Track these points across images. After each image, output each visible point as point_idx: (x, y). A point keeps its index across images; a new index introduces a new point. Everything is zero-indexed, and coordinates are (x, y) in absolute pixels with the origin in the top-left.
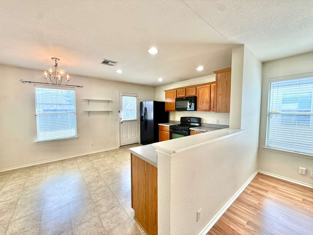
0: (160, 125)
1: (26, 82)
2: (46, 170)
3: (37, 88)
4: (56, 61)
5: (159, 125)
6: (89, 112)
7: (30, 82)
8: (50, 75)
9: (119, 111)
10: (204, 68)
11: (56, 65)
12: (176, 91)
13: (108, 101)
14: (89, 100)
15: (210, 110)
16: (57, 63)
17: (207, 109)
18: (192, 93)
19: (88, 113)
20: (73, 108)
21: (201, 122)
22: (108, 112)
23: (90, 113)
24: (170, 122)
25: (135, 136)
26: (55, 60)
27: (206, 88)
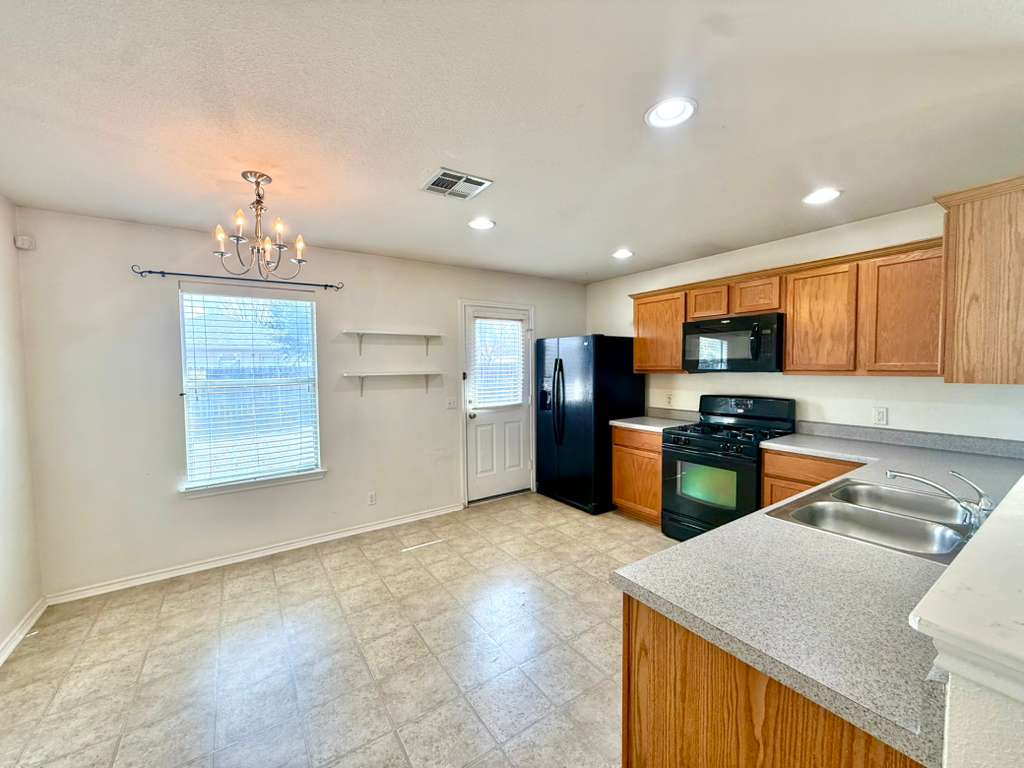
0: (616, 427)
1: (150, 272)
2: (219, 600)
3: (186, 296)
4: (258, 184)
5: (612, 426)
6: (362, 379)
7: (163, 274)
8: (238, 239)
9: (464, 374)
10: (841, 192)
11: (259, 202)
12: (686, 294)
13: (428, 339)
14: (361, 337)
15: (855, 369)
16: (261, 192)
17: (841, 366)
18: (762, 301)
19: (358, 383)
20: (308, 363)
21: (798, 417)
22: (427, 377)
23: (367, 383)
24: (650, 413)
25: (519, 465)
26: (253, 180)
27: (835, 280)
